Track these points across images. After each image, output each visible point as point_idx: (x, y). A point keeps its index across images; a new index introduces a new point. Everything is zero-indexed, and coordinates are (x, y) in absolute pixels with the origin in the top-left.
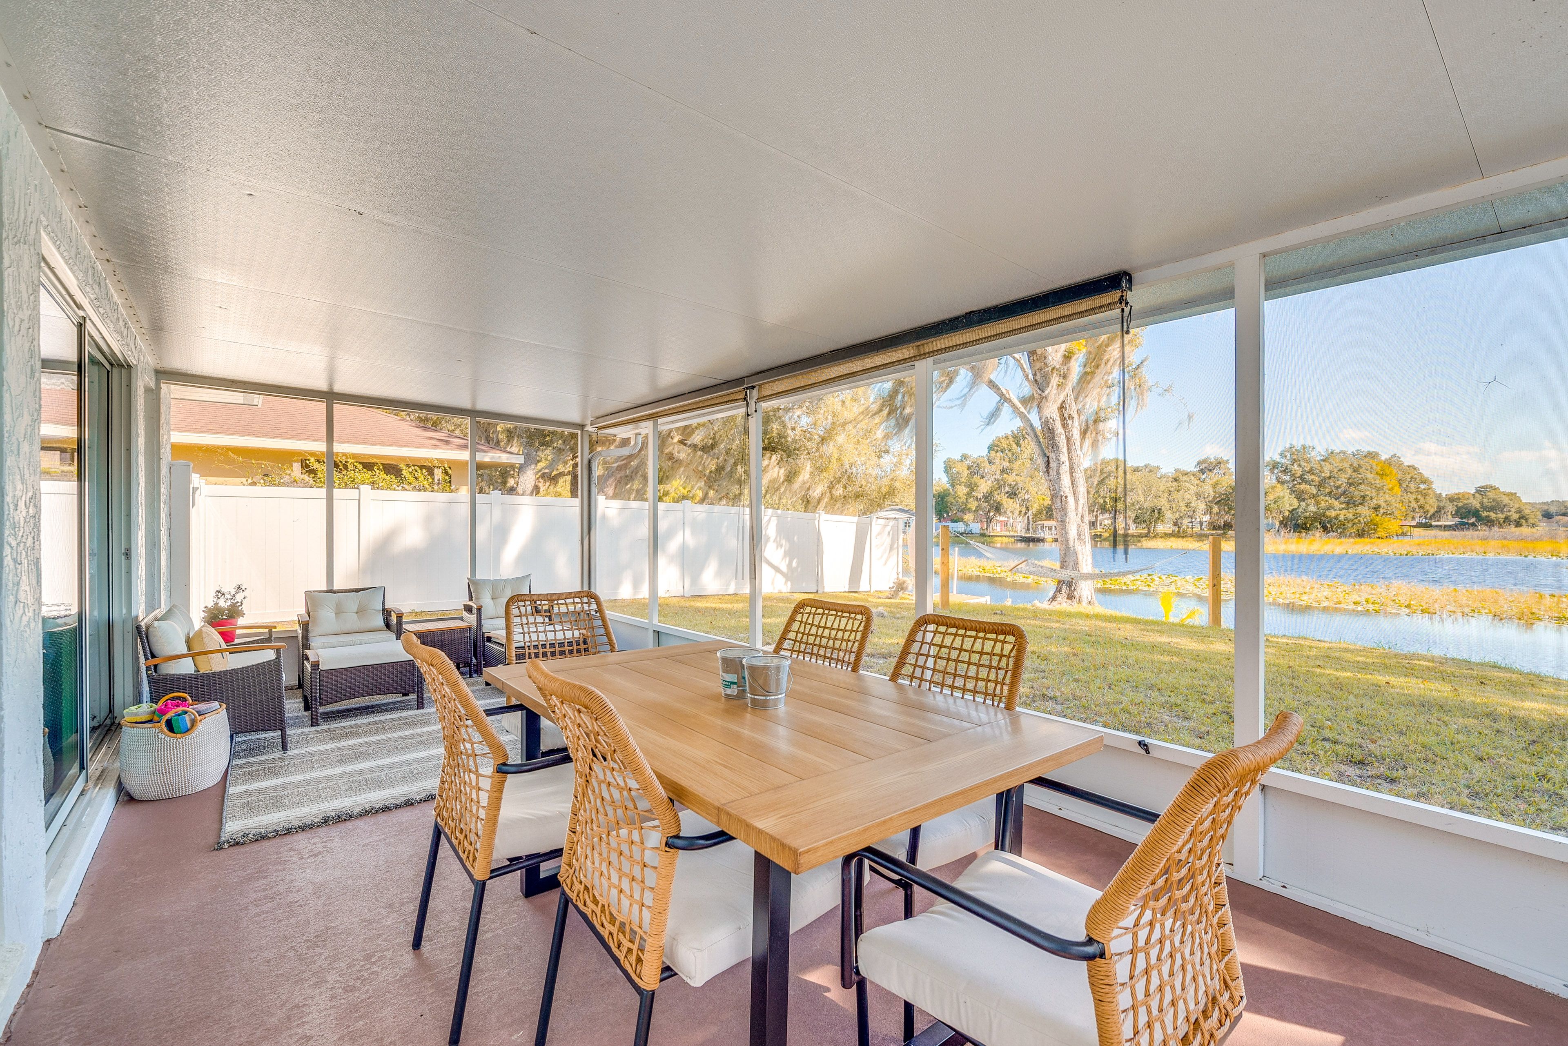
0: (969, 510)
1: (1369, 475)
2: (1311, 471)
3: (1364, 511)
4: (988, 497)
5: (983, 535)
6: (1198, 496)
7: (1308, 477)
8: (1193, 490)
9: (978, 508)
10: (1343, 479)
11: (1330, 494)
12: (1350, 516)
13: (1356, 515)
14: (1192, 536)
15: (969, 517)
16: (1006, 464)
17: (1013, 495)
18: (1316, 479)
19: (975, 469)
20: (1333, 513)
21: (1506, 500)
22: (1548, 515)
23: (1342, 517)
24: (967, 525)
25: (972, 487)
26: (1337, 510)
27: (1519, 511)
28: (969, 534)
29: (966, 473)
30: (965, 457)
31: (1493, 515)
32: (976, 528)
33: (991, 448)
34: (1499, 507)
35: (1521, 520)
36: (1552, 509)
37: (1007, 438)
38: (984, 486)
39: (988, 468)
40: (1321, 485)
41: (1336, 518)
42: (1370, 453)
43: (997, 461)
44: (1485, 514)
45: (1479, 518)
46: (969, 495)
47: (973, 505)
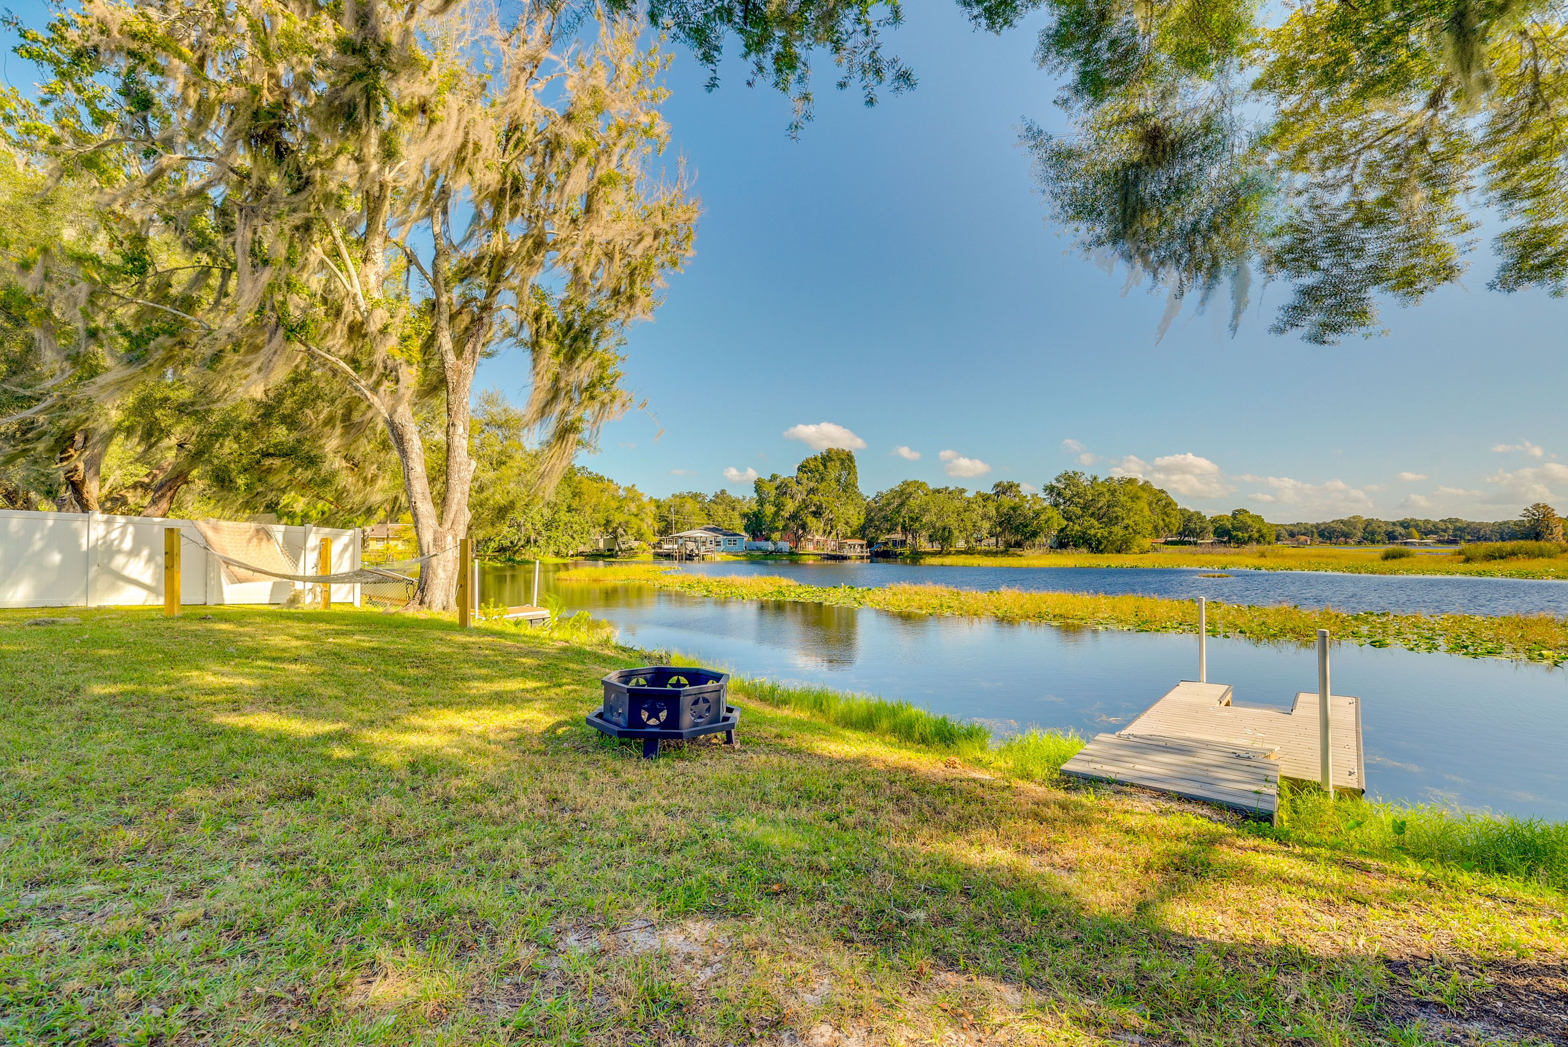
0: (777, 529)
1: (1122, 499)
2: (1078, 494)
3: (1117, 530)
4: (794, 517)
5: (791, 553)
6: (985, 517)
7: (1076, 499)
8: (980, 511)
9: (786, 527)
10: (1102, 502)
11: (1093, 514)
12: (1106, 534)
13: (1110, 533)
14: (979, 553)
15: (776, 536)
16: (812, 484)
17: (817, 514)
18: (1081, 501)
19: (783, 490)
20: (1092, 532)
21: (1249, 522)
22: (1292, 535)
23: (1099, 535)
24: (775, 544)
25: (779, 506)
26: (1097, 530)
27: (1259, 531)
28: (778, 552)
29: (774, 492)
30: (774, 478)
31: (1240, 534)
32: (785, 546)
33: (799, 469)
34: (1244, 528)
35: (1261, 539)
36: (1296, 530)
37: (816, 459)
38: (790, 506)
39: (795, 488)
40: (1085, 508)
41: (1095, 536)
42: (1130, 479)
43: (805, 481)
44: (1234, 533)
45: (1231, 538)
46: (776, 514)
47: (780, 524)
